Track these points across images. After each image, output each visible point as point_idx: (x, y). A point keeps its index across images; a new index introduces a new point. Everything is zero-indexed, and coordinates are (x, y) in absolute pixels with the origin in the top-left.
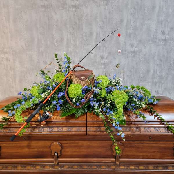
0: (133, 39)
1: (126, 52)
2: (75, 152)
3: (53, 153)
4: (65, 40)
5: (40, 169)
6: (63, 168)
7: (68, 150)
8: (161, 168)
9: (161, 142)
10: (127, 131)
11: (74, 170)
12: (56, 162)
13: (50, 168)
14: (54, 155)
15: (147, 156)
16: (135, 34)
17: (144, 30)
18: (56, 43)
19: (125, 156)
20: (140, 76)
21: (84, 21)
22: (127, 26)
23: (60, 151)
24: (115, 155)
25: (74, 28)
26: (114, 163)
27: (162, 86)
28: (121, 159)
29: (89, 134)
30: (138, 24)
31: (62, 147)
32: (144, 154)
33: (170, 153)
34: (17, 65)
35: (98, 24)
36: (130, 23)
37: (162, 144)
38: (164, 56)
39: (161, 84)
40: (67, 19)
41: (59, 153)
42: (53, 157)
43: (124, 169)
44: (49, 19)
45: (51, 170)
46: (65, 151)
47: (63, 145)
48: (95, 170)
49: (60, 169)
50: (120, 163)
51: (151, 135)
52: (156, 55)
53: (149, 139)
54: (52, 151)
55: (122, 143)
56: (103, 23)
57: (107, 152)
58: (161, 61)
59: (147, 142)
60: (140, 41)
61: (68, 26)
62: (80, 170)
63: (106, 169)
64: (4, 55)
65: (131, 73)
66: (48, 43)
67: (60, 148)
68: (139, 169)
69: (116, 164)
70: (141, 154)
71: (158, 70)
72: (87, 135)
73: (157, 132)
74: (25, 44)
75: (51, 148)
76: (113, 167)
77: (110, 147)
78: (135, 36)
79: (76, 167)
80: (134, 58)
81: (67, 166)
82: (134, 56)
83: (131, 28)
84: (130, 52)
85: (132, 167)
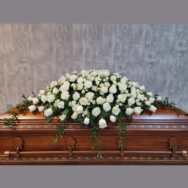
0: (152, 50)
1: (144, 62)
2: (87, 145)
5: (57, 160)
6: (77, 159)
7: (81, 144)
8: (157, 158)
9: (158, 137)
11: (86, 160)
16: (153, 45)
17: (162, 41)
18: (75, 53)
20: (157, 87)
21: (103, 31)
22: (146, 37)
23: (74, 144)
25: (93, 39)
26: (119, 155)
27: (177, 97)
28: (125, 152)
30: (157, 35)
31: (76, 141)
33: (166, 146)
34: (36, 75)
35: (118, 35)
36: (149, 34)
37: (158, 139)
38: (181, 67)
39: (177, 95)
40: (86, 29)
41: (73, 146)
42: (68, 150)
43: (127, 160)
44: (68, 29)
45: (66, 160)
46: (78, 145)
47: (77, 140)
49: (73, 160)
50: (124, 155)
51: (149, 131)
52: (173, 66)
53: (148, 134)
54: (67, 145)
55: (126, 138)
56: (122, 34)
57: (113, 145)
58: (178, 72)
59: (146, 137)
60: (158, 52)
61: (87, 36)
62: (91, 160)
63: (112, 159)
64: (22, 65)
66: (67, 52)
67: (74, 142)
68: (139, 160)
70: (141, 147)
71: (174, 81)
73: (155, 128)
74: (44, 53)
75: (67, 142)
76: (118, 158)
77: (115, 141)
78: (154, 47)
79: (87, 158)
80: (152, 69)
81: (80, 158)
82: (152, 68)
83: (150, 40)
84: (148, 63)
85: (134, 158)
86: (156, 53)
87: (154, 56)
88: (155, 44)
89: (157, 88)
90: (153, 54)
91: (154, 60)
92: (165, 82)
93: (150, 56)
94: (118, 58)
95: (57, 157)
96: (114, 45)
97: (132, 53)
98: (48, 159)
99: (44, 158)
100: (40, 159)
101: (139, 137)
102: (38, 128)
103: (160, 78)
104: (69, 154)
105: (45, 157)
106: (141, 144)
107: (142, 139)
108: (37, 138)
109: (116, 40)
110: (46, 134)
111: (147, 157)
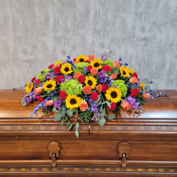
0: (145, 21)
1: (134, 38)
2: (76, 152)
3: (51, 154)
4: (52, 21)
5: (36, 172)
6: (62, 170)
7: (68, 150)
8: (172, 170)
9: (174, 143)
10: (135, 130)
11: (74, 172)
12: (54, 164)
13: (47, 170)
14: (51, 156)
15: (157, 157)
16: (148, 13)
17: (160, 8)
19: (133, 157)
23: (58, 151)
24: (121, 156)
26: (120, 166)
28: (128, 161)
29: (92, 133)
31: (61, 148)
32: (154, 155)
37: (175, 145)
41: (57, 154)
42: (51, 158)
43: (131, 172)
45: (48, 172)
46: (64, 152)
47: (62, 145)
48: (99, 172)
49: (58, 172)
50: (126, 165)
52: (175, 43)
53: (161, 139)
54: (49, 152)
55: (129, 143)
57: (112, 152)
60: (154, 23)
62: (82, 172)
63: (110, 171)
65: (140, 67)
67: (59, 149)
68: (148, 172)
69: (122, 166)
70: (150, 155)
72: (89, 134)
73: (170, 131)
75: (48, 149)
76: (118, 170)
77: (115, 148)
78: (148, 16)
79: (77, 169)
80: (145, 47)
81: (66, 169)
82: (145, 45)
83: (143, 5)
84: (140, 39)
85: (140, 170)
86: (150, 25)
87: (148, 29)
88: (150, 12)
89: (153, 73)
90: (148, 26)
91: (148, 34)
92: (163, 65)
93: (143, 30)
94: (99, 32)
95: (36, 168)
96: (92, 13)
97: (117, 25)
98: (24, 170)
99: (18, 168)
100: (13, 170)
101: (148, 142)
102: (8, 131)
103: (156, 60)
104: (52, 164)
105: (20, 168)
106: (151, 151)
107: (151, 145)
108: (8, 143)
109: (96, 7)
110: (20, 138)
111: (158, 168)
